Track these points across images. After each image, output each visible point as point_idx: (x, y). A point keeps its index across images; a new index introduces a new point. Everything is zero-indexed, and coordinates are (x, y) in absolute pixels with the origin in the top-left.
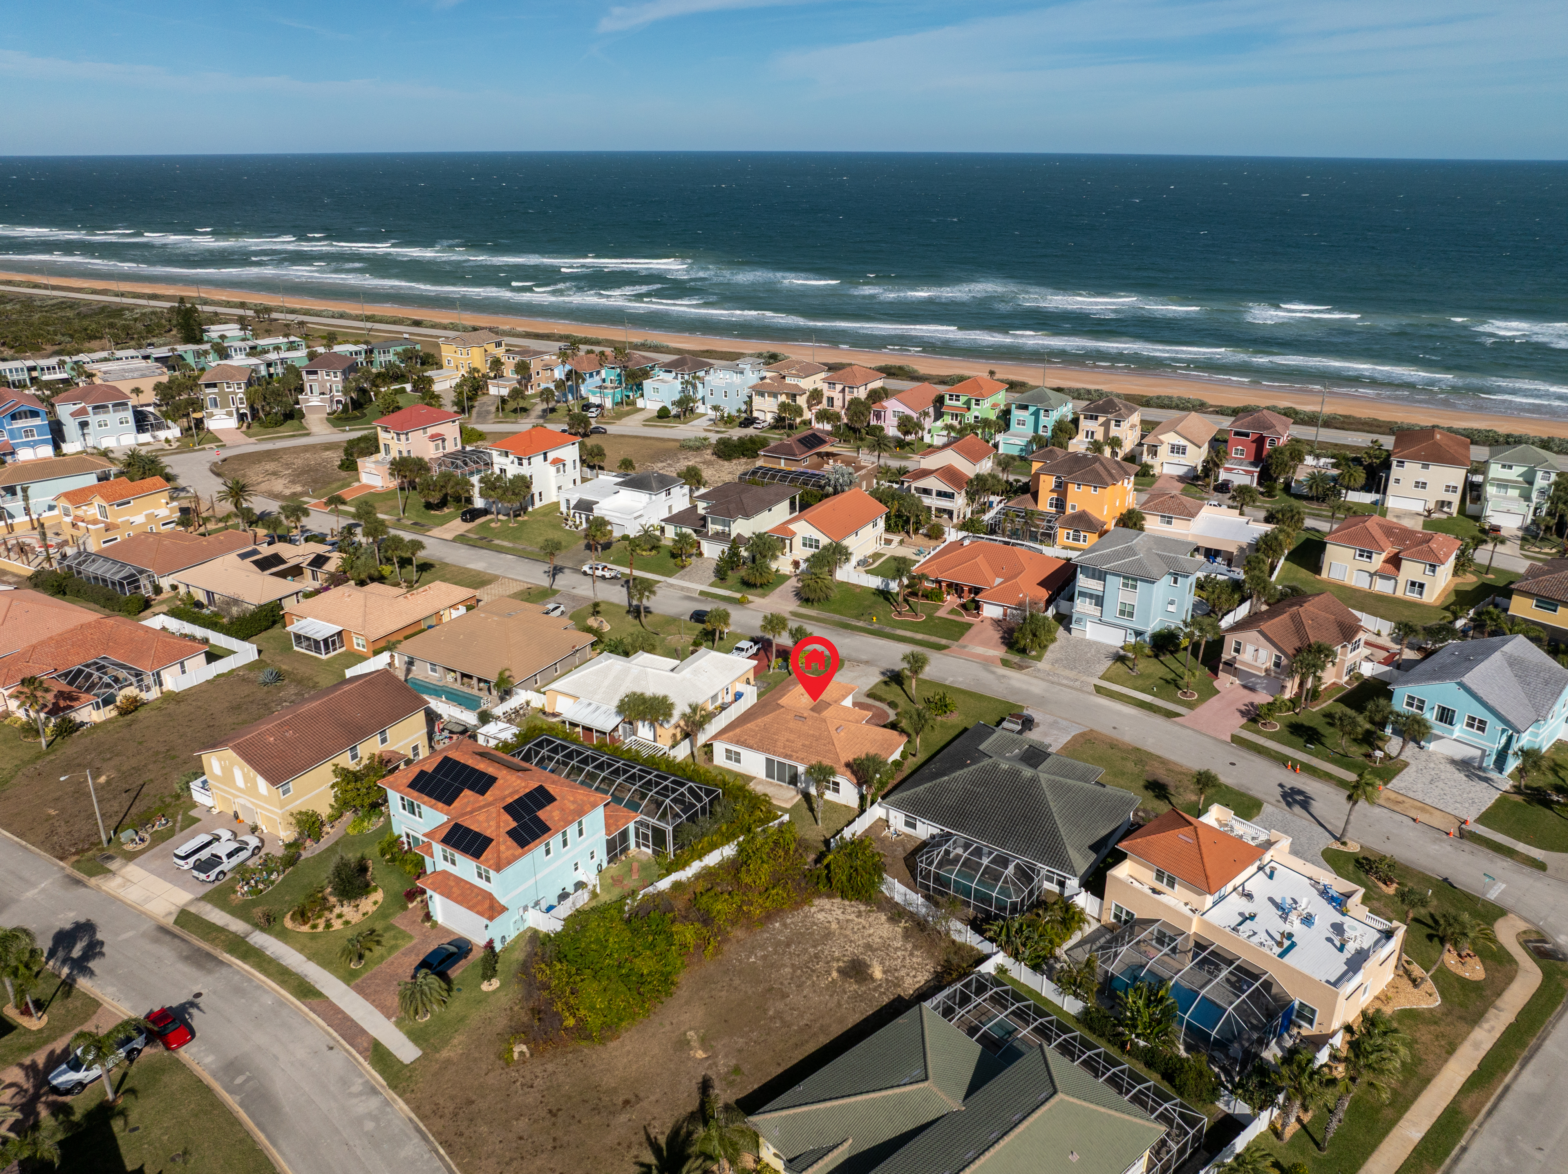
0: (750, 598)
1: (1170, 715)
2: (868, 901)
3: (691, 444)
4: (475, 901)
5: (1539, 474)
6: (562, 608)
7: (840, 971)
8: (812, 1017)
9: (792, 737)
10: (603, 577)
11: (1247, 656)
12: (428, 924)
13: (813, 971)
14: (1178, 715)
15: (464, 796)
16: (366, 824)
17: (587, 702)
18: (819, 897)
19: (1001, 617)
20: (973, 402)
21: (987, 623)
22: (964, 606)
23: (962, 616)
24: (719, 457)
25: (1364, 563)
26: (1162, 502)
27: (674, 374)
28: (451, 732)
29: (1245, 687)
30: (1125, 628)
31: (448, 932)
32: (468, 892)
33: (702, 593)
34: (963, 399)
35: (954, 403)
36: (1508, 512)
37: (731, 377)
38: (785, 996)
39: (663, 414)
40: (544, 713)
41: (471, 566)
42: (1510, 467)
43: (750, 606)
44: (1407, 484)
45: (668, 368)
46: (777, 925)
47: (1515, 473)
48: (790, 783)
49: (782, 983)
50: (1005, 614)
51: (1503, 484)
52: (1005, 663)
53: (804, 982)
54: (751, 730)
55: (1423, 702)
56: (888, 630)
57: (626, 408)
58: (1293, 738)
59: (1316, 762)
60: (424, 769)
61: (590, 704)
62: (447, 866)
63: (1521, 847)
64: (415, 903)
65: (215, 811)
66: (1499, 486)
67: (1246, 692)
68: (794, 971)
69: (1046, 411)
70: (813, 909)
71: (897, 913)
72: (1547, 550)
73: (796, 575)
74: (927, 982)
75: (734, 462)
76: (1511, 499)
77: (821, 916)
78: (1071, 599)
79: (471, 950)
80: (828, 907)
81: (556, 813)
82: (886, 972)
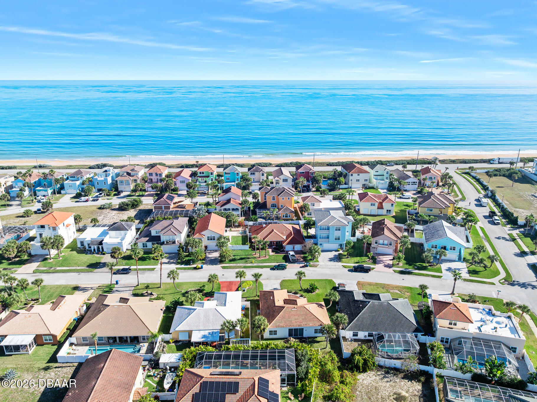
2: (373, 369)
3: (106, 206)
5: (386, 172)
7: (395, 400)
9: (296, 317)
14: (374, 268)
15: (228, 397)
18: (357, 375)
19: (292, 250)
20: (210, 173)
23: (279, 253)
26: (309, 199)
27: (76, 178)
33: (178, 269)
34: (205, 173)
35: (202, 175)
42: (378, 172)
45: (72, 176)
46: (357, 392)
50: (294, 248)
54: (279, 320)
56: (260, 265)
60: (194, 391)
69: (237, 173)
70: (361, 381)
80: (363, 378)
81: (273, 386)
82: (407, 392)
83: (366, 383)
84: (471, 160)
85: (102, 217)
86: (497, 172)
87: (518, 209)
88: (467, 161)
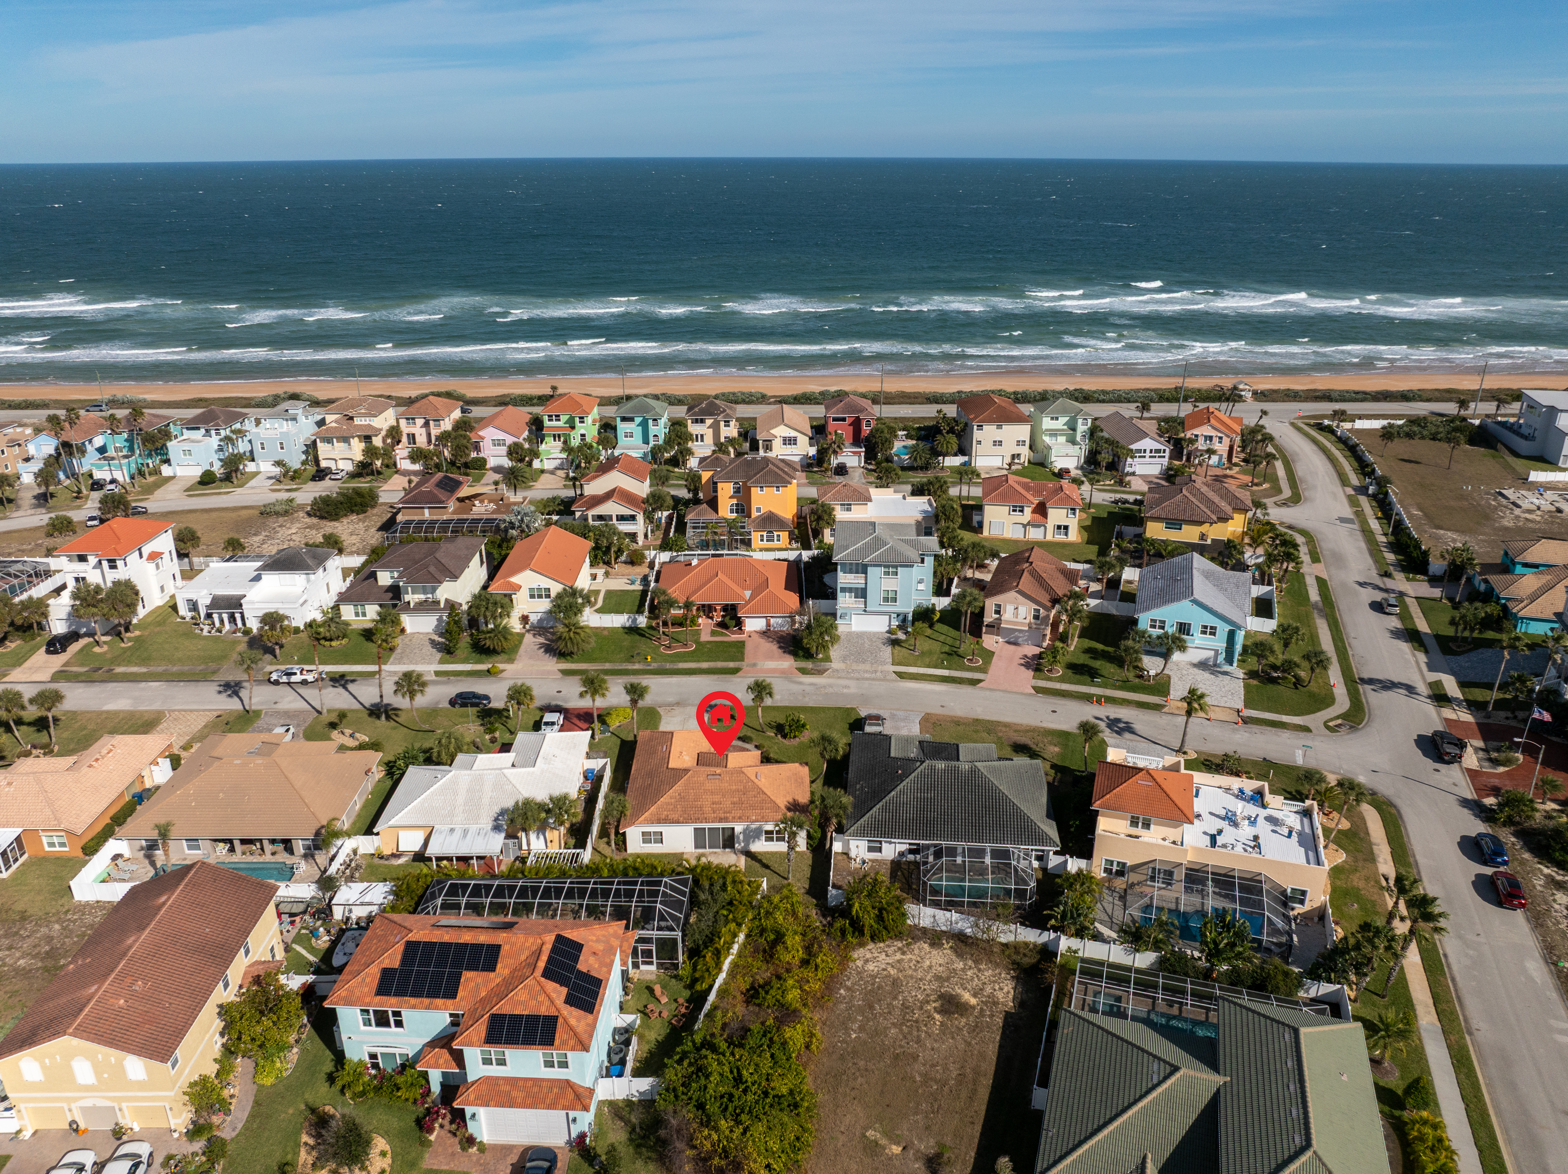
0: (501, 666)
1: (974, 682)
2: (899, 936)
3: (277, 508)
4: (551, 1096)
5: (1080, 421)
6: (292, 730)
7: (940, 1011)
8: (957, 1066)
9: (716, 798)
10: (304, 682)
11: (1008, 614)
12: (474, 1150)
13: (917, 1021)
14: (980, 681)
15: (467, 980)
16: (278, 1065)
17: (447, 827)
18: (854, 949)
19: (764, 628)
20: (577, 420)
21: (755, 637)
22: (722, 625)
23: (726, 635)
24: (322, 518)
25: (1018, 517)
26: (838, 491)
27: (203, 431)
28: (292, 915)
29: (1009, 643)
30: (889, 614)
31: (506, 1149)
32: (536, 1089)
33: (437, 673)
34: (564, 418)
35: (554, 423)
36: (1067, 455)
37: (281, 426)
38: (915, 1058)
39: (207, 480)
40: (382, 858)
41: (106, 708)
42: (1057, 419)
43: (503, 675)
44: (987, 444)
45: (192, 425)
46: (842, 991)
47: (1061, 423)
48: (724, 847)
49: (901, 1046)
50: (768, 625)
51: (1054, 433)
52: (803, 671)
53: (918, 1036)
54: (668, 804)
55: (1164, 622)
56: (668, 666)
57: (150, 479)
58: (1078, 676)
59: (1109, 692)
60: (384, 966)
61: (452, 830)
62: (494, 1071)
63: (1285, 718)
64: (435, 1133)
65: (27, 1134)
66: (1051, 435)
67: (1012, 647)
68: (901, 1030)
69: (655, 420)
70: (859, 963)
71: (934, 937)
72: (1108, 482)
73: (528, 631)
74: (1015, 989)
75: (345, 521)
76: (1061, 444)
77: (871, 967)
78: (833, 596)
79: (556, 1156)
80: (869, 955)
81: (592, 960)
82: (975, 995)
83: (871, 968)
84: (1347, 392)
85: (261, 537)
86: (1415, 429)
87: (1442, 532)
88: (1335, 395)
